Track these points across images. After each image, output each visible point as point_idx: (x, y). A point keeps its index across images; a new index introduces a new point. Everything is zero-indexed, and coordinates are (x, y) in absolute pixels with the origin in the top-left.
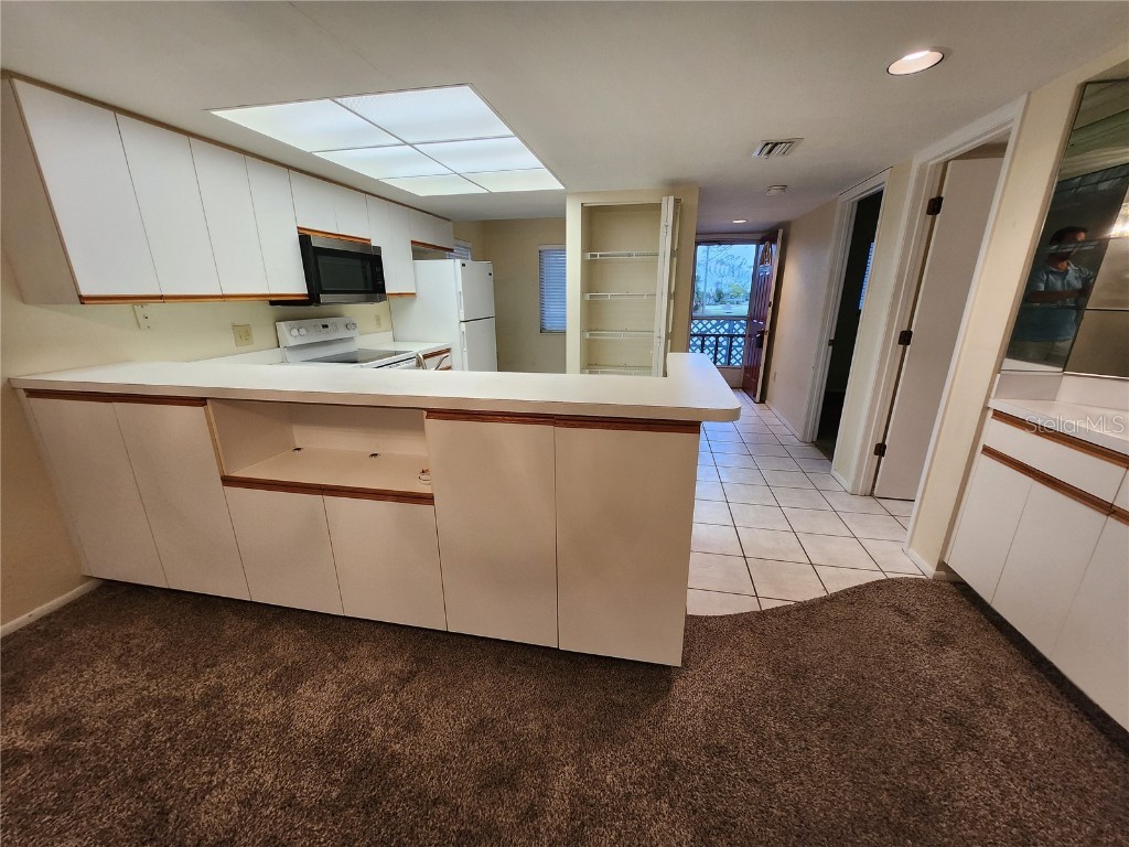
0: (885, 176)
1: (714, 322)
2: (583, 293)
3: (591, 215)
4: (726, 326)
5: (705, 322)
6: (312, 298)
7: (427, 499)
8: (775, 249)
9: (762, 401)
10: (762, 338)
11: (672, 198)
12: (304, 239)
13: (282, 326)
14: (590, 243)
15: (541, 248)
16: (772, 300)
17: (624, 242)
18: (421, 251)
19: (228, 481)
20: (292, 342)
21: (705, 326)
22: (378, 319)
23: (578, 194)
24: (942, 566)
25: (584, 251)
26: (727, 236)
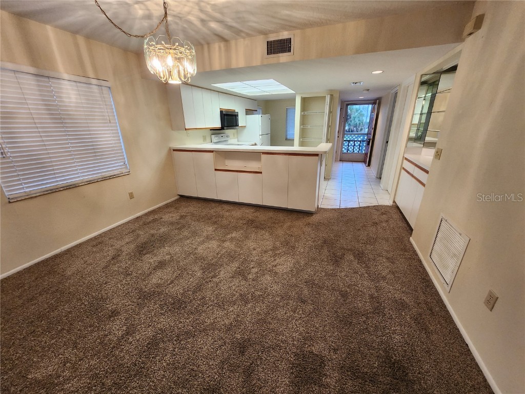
0: (398, 88)
1: (356, 136)
2: (300, 125)
3: (304, 100)
4: (362, 138)
5: (349, 136)
6: (222, 128)
7: (261, 173)
8: (376, 106)
9: (369, 165)
10: (369, 141)
11: (329, 96)
12: (221, 112)
13: (213, 136)
14: (304, 108)
15: (287, 108)
16: (373, 127)
17: (315, 108)
18: (249, 112)
19: (216, 170)
20: (215, 141)
21: (352, 137)
22: (234, 134)
23: (300, 94)
24: (394, 202)
25: (301, 112)
26: (359, 102)
